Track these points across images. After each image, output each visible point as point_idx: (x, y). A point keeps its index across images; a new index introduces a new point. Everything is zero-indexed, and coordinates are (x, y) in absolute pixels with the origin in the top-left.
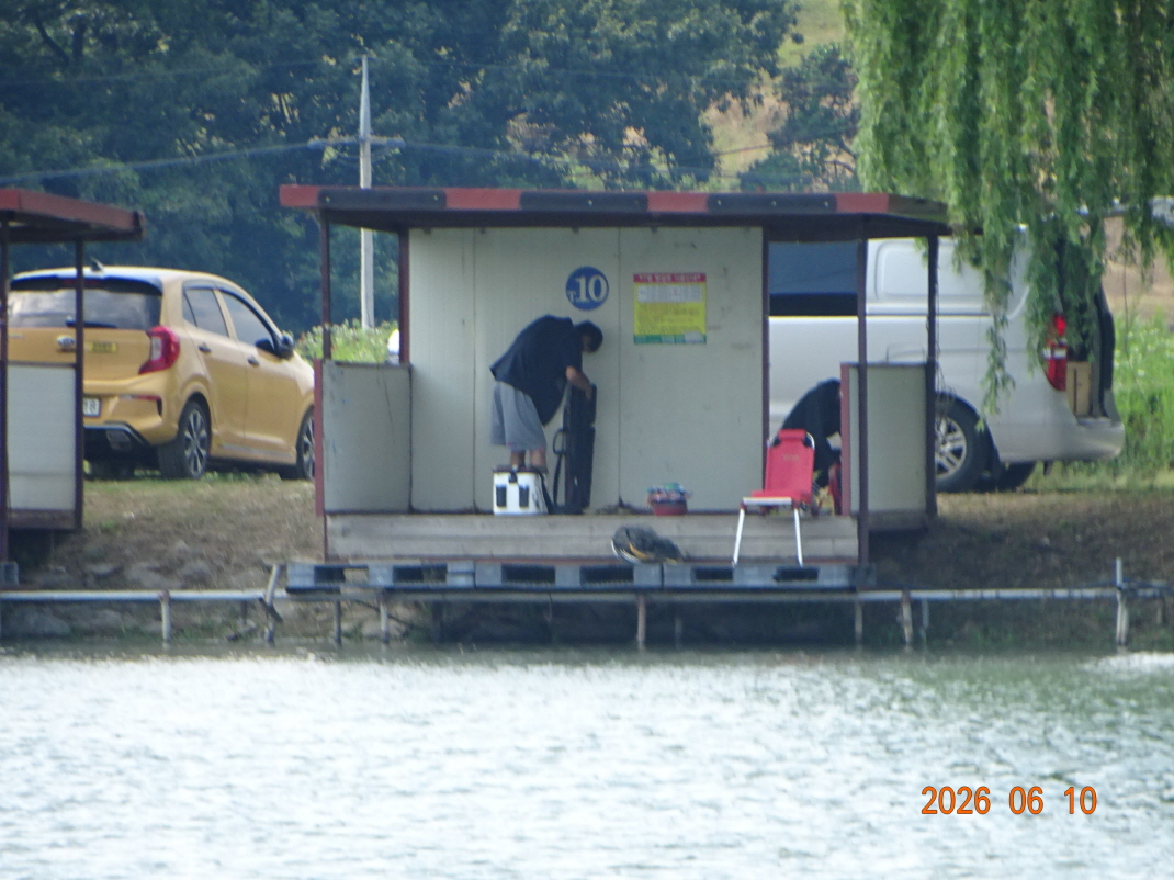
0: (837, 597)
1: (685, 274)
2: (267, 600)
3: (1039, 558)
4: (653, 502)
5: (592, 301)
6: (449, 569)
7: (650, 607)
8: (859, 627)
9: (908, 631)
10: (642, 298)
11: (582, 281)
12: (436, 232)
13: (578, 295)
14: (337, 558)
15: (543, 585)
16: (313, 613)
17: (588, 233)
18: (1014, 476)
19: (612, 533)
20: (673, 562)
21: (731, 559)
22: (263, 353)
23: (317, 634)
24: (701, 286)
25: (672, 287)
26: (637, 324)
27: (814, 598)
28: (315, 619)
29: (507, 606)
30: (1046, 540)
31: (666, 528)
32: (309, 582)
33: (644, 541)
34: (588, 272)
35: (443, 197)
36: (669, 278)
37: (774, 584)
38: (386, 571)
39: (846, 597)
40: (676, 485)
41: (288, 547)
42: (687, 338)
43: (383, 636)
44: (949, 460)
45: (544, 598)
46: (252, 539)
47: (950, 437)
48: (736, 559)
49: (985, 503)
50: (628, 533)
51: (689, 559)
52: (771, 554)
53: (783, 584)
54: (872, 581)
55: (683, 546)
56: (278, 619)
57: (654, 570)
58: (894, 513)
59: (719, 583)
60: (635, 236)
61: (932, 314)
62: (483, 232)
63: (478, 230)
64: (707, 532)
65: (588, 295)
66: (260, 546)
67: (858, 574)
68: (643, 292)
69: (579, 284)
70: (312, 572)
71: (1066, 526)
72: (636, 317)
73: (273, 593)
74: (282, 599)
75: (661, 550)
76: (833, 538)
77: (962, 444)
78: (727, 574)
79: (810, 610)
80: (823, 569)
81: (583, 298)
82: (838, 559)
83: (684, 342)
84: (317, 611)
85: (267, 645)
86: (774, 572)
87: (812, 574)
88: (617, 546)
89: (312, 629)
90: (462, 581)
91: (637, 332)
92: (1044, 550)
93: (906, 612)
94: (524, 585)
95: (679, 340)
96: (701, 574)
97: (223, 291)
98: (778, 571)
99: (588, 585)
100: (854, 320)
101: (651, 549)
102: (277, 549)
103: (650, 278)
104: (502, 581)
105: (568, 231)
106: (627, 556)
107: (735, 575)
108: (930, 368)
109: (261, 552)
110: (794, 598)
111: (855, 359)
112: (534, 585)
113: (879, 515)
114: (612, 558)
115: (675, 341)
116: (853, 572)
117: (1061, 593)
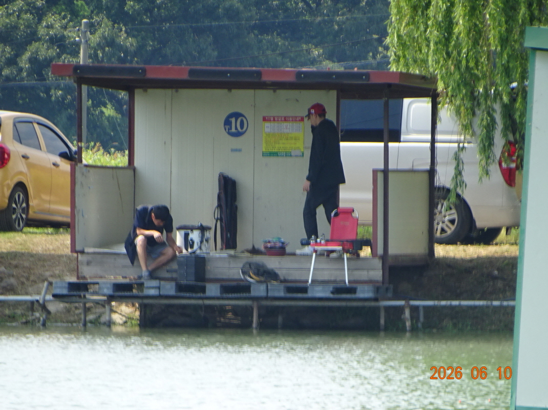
0: (367, 304)
1: (292, 117)
2: (41, 302)
3: (491, 283)
4: (266, 247)
5: (238, 131)
6: (145, 285)
7: (259, 308)
8: (382, 321)
9: (408, 324)
10: (267, 130)
11: (233, 120)
12: (150, 91)
13: (231, 128)
14: (84, 278)
15: (199, 295)
16: (73, 309)
17: (236, 92)
18: (488, 236)
19: (241, 265)
20: (275, 283)
21: (308, 282)
22: (63, 159)
23: (75, 322)
24: (302, 123)
25: (285, 124)
26: (264, 145)
27: (355, 304)
28: (74, 312)
29: (184, 307)
30: (496, 272)
31: (272, 263)
32: (65, 292)
33: (258, 270)
34: (237, 115)
35: (144, 71)
36: (283, 119)
37: (331, 296)
38: (109, 286)
39: (373, 304)
40: (279, 239)
41: (63, 271)
42: (292, 154)
43: (107, 323)
44: (447, 226)
45: (200, 302)
46: (44, 266)
47: (448, 212)
48: (310, 281)
49: (465, 251)
50: (250, 265)
51: (285, 281)
52: (333, 278)
53: (337, 296)
54: (390, 295)
55: (282, 274)
56: (49, 312)
57: (263, 287)
58: (406, 256)
59: (300, 295)
60: (264, 95)
61: (433, 141)
62: (177, 91)
63: (174, 90)
64: (296, 265)
65: (236, 128)
66: (47, 270)
67: (380, 290)
68: (268, 127)
69: (231, 122)
70: (67, 286)
71: (508, 264)
72: (264, 142)
73: (44, 296)
74: (50, 301)
75: (269, 275)
76: (368, 270)
77: (455, 216)
78: (304, 290)
79: (357, 311)
80: (360, 288)
81: (233, 130)
82: (369, 282)
83: (291, 156)
84: (76, 308)
85: (41, 327)
86: (331, 289)
87: (352, 290)
88: (244, 273)
89: (72, 319)
90: (153, 292)
91: (264, 150)
92: (495, 278)
93: (407, 313)
94: (188, 295)
95: (288, 155)
96: (289, 290)
97: (38, 124)
98: (333, 288)
99: (225, 295)
100: (382, 144)
101: (262, 275)
102: (57, 272)
103: (272, 119)
104: (176, 292)
105: (226, 91)
106: (249, 279)
107: (309, 291)
108: (432, 173)
109: (48, 274)
110: (343, 304)
111: (382, 167)
112: (194, 295)
113: (396, 257)
114: (241, 280)
115: (286, 156)
116: (377, 290)
117: (496, 303)
